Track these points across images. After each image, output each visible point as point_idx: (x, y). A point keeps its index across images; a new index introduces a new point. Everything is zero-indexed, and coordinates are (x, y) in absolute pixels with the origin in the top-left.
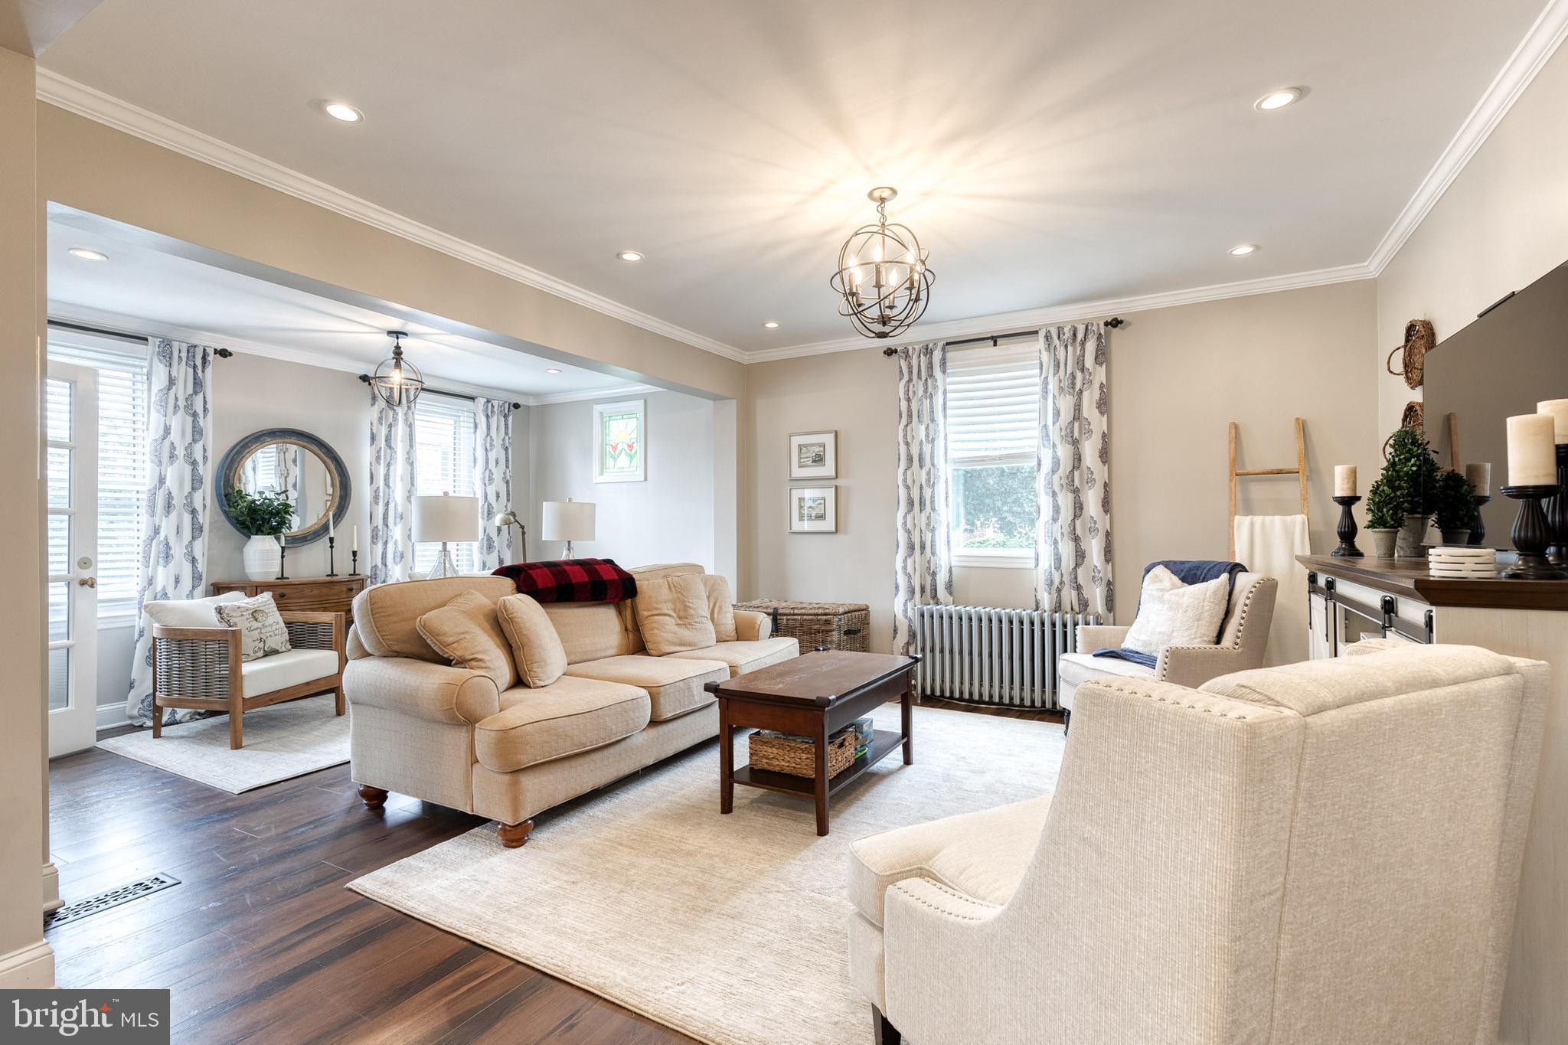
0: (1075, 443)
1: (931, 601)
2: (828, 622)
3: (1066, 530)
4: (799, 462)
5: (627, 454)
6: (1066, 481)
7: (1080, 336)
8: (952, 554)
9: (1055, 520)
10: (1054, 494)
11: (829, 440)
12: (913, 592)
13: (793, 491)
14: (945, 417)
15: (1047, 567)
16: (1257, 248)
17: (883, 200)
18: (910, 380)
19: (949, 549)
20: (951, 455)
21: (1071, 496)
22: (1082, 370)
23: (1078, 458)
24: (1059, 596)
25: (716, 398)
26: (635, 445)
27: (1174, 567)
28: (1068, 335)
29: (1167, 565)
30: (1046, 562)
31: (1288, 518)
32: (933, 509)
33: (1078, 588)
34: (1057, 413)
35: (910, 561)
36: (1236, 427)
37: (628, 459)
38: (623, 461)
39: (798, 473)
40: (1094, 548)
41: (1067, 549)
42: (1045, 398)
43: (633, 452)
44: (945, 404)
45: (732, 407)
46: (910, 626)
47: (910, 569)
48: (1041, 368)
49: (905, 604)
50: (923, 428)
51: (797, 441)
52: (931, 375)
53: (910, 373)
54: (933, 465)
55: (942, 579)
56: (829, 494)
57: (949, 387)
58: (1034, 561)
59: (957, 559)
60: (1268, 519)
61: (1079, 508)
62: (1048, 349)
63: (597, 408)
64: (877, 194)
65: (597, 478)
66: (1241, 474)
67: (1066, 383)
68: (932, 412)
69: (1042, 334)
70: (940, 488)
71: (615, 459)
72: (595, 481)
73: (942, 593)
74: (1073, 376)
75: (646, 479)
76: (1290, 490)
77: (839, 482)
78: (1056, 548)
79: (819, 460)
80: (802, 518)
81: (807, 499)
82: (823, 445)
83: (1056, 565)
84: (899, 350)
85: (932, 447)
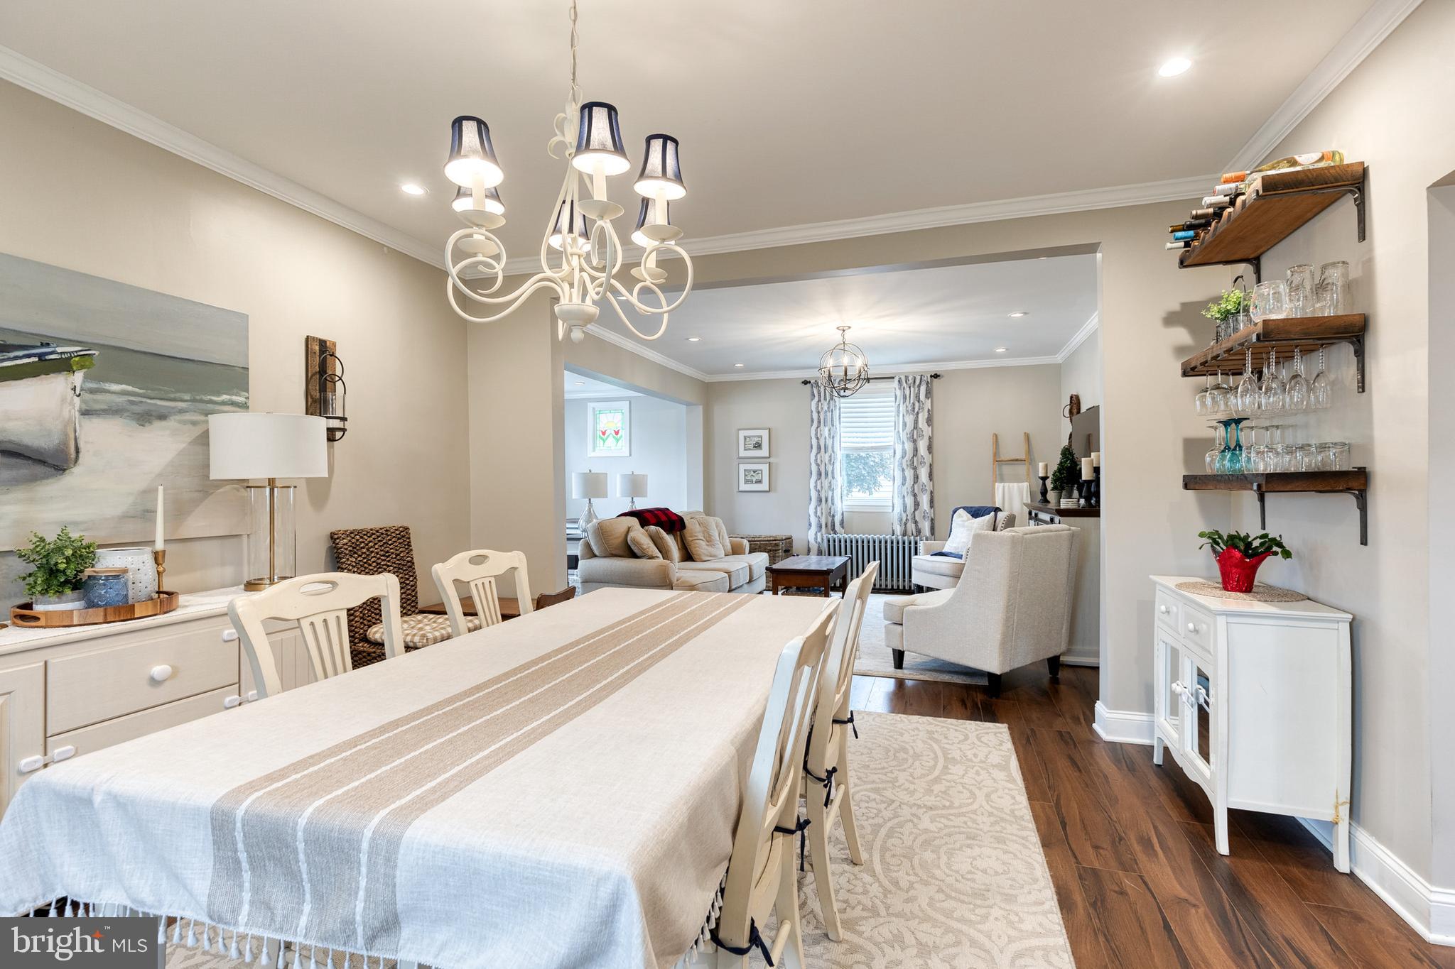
0: (914, 441)
1: (832, 532)
2: (777, 545)
3: (910, 490)
4: (745, 447)
5: (614, 437)
6: (909, 463)
7: (917, 382)
8: (845, 503)
9: (903, 484)
10: (903, 470)
11: (765, 434)
12: (821, 527)
13: (741, 465)
14: (840, 423)
15: (899, 511)
16: (1007, 349)
17: (844, 331)
18: (819, 401)
19: (842, 502)
20: (843, 445)
21: (912, 471)
22: (919, 402)
23: (916, 450)
24: (906, 527)
25: (688, 404)
26: (620, 432)
27: (967, 509)
28: (911, 381)
29: (964, 508)
30: (898, 508)
31: (1020, 484)
32: (833, 478)
33: (916, 522)
34: (905, 424)
35: (819, 509)
36: (996, 436)
37: (614, 441)
38: (611, 441)
39: (743, 453)
40: (924, 500)
41: (910, 501)
42: (898, 416)
43: (618, 436)
44: (840, 415)
45: (699, 410)
46: (819, 547)
47: (819, 513)
48: (896, 399)
49: (816, 534)
50: (827, 429)
51: (742, 434)
52: (832, 399)
53: (820, 396)
54: (833, 452)
55: (838, 519)
56: (765, 468)
57: (842, 405)
58: (891, 508)
59: (847, 507)
60: (1011, 484)
61: (916, 478)
62: (900, 389)
63: (591, 405)
64: (841, 328)
65: (591, 453)
66: (998, 461)
67: (910, 408)
68: (832, 420)
69: (896, 379)
70: (837, 465)
71: (604, 441)
72: (589, 456)
73: (838, 527)
74: (914, 404)
75: (630, 455)
76: (1022, 469)
77: (771, 460)
78: (904, 500)
79: (758, 446)
80: (747, 482)
81: (749, 471)
82: (761, 437)
83: (904, 510)
84: (812, 381)
85: (833, 441)
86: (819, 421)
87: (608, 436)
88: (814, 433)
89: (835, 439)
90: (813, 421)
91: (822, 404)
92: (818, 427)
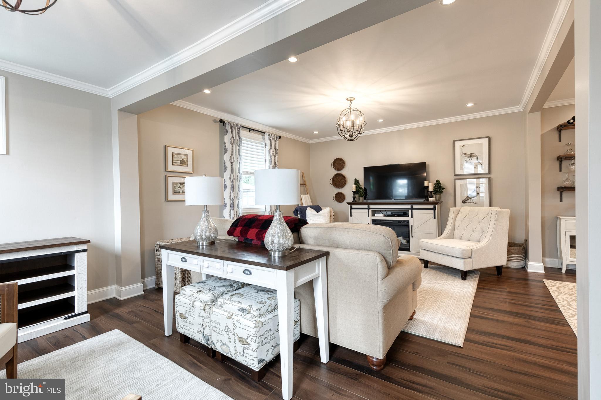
4: (172, 163)
11: (189, 153)
13: (169, 178)
17: (351, 101)
19: (243, 203)
31: (307, 195)
39: (172, 168)
45: (134, 119)
50: (236, 157)
54: (239, 173)
64: (349, 99)
75: (7, 153)
79: (184, 163)
80: (174, 193)
81: (177, 183)
82: (187, 155)
83: (271, 210)
84: (226, 122)
85: (239, 166)
86: (232, 151)
88: (229, 158)
89: (241, 164)
90: (226, 150)
91: (234, 139)
92: (232, 155)
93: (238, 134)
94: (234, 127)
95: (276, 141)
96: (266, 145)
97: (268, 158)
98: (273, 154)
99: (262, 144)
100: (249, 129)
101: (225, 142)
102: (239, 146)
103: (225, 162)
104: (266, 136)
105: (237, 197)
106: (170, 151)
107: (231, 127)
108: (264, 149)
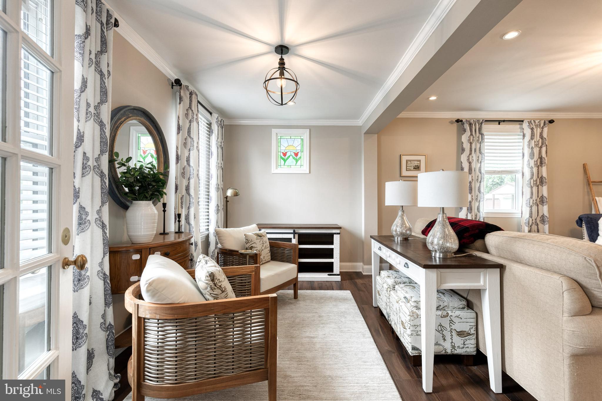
0: (538, 167)
3: (535, 202)
5: (293, 158)
6: (534, 182)
7: (542, 125)
9: (531, 198)
10: (532, 187)
11: (422, 158)
15: (526, 217)
18: (471, 134)
24: (531, 228)
26: (300, 154)
30: (526, 215)
34: (533, 155)
36: (585, 165)
37: (295, 161)
38: (291, 161)
41: (534, 210)
43: (298, 157)
50: (476, 156)
53: (471, 131)
54: (481, 173)
58: (521, 214)
59: (486, 214)
63: (274, 131)
65: (274, 170)
66: (593, 182)
67: (537, 143)
68: (481, 149)
69: (526, 122)
71: (285, 161)
72: (273, 172)
75: (310, 172)
78: (531, 209)
79: (417, 168)
82: (420, 161)
83: (531, 216)
84: (464, 120)
85: (480, 165)
86: (471, 150)
87: (289, 156)
88: (466, 158)
89: (482, 164)
90: (463, 150)
91: (473, 137)
92: (470, 154)
93: (479, 131)
94: (474, 125)
95: (543, 128)
96: (524, 136)
97: (527, 151)
98: (536, 145)
99: (519, 135)
100: (498, 122)
101: (462, 142)
102: (480, 143)
103: (462, 162)
104: (525, 125)
105: (477, 199)
106: (404, 159)
107: (470, 124)
108: (522, 140)
